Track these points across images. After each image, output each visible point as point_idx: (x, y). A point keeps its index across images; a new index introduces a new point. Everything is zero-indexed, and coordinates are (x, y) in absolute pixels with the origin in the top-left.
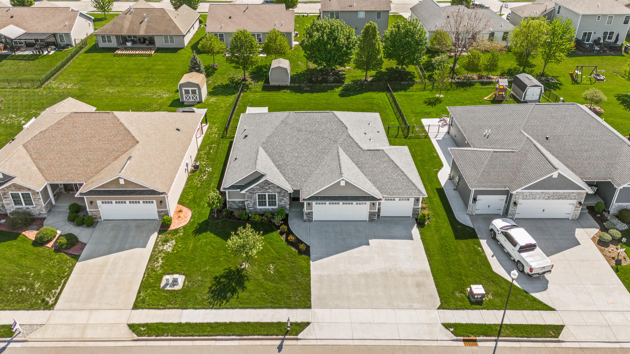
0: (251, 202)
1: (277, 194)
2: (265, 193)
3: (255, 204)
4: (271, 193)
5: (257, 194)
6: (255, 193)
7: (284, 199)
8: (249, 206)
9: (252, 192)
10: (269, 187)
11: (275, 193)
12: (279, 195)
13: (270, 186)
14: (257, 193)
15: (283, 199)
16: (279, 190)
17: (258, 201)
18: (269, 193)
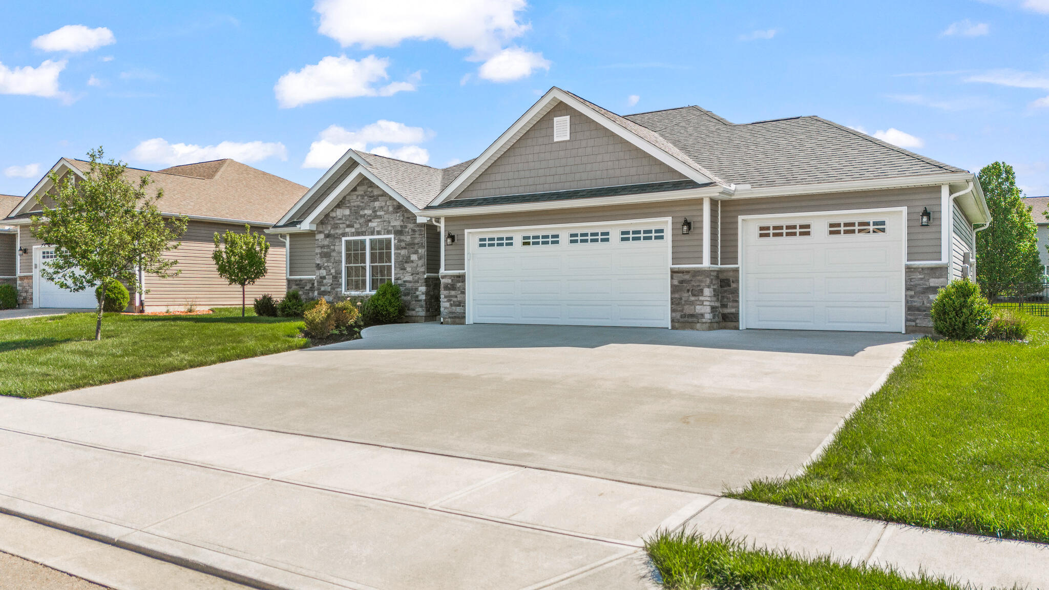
0: (329, 273)
1: (392, 236)
2: (363, 234)
3: (336, 278)
4: (379, 233)
5: (344, 239)
6: (338, 237)
7: (414, 257)
8: (323, 289)
9: (332, 232)
10: (375, 211)
11: (389, 232)
12: (400, 241)
13: (377, 204)
14: (344, 235)
15: (408, 260)
16: (397, 223)
17: (348, 268)
18: (372, 233)
